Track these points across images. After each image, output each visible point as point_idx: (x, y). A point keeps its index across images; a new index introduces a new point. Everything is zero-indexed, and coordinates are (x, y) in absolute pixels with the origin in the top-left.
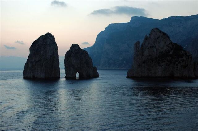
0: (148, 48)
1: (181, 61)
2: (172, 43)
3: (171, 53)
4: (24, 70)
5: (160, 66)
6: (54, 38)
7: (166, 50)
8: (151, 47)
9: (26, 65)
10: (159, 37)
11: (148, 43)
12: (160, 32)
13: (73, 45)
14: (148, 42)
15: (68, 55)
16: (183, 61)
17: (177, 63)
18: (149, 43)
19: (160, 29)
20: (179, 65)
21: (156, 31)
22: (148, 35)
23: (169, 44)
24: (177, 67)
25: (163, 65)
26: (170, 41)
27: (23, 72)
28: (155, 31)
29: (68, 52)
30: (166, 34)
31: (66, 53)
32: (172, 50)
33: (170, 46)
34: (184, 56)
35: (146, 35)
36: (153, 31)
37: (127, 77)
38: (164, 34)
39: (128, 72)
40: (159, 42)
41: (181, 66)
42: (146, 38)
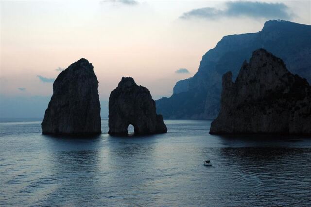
0: (247, 84)
1: (300, 106)
2: (289, 73)
3: (286, 91)
4: (44, 121)
5: (265, 114)
6: (93, 67)
7: (277, 87)
8: (251, 82)
9: (47, 112)
10: (265, 65)
11: (246, 75)
12: (268, 55)
13: (123, 78)
14: (247, 72)
15: (115, 95)
16: (304, 105)
17: (293, 108)
18: (249, 75)
19: (268, 51)
20: (296, 112)
21: (261, 54)
22: (248, 62)
23: (284, 76)
24: (293, 117)
25: (270, 113)
26: (287, 70)
27: (42, 124)
28: (258, 55)
29: (114, 90)
30: (278, 59)
31: (112, 92)
32: (289, 87)
33: (286, 79)
34: (306, 98)
35: (246, 61)
36: (256, 53)
37: (211, 133)
38: (275, 59)
39: (212, 124)
40: (265, 73)
41: (300, 115)
42: (245, 67)
